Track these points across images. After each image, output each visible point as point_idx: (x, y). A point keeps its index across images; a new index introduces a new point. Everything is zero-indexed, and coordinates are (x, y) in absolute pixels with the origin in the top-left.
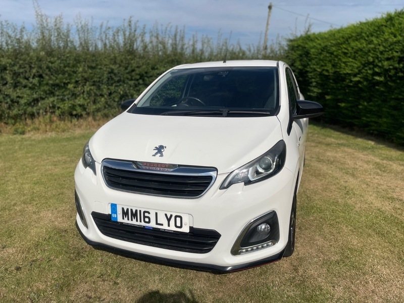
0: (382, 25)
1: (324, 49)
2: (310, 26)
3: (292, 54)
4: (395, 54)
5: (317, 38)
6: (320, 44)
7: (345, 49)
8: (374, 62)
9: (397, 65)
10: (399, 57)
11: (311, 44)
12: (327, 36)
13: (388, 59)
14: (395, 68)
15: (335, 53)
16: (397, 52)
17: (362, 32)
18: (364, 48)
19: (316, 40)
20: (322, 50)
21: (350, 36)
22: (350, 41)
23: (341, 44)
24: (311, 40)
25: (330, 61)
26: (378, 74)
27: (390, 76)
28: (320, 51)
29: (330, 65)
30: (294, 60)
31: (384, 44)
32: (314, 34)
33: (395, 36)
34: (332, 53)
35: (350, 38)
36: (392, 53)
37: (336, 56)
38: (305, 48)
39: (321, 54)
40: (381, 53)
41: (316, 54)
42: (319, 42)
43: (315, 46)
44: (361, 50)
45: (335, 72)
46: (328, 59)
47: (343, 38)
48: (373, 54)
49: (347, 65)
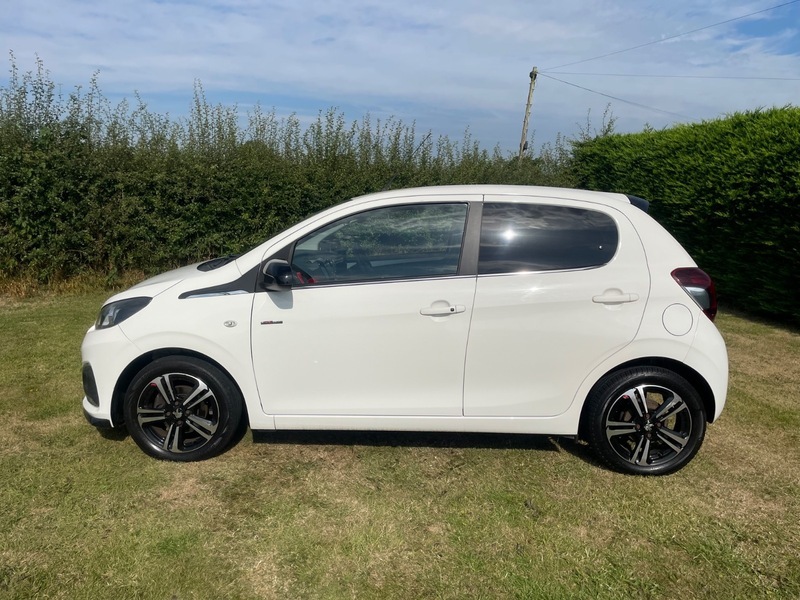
0: (727, 134)
1: (637, 163)
2: (611, 122)
3: (582, 167)
4: (746, 179)
5: (624, 144)
6: (630, 155)
7: (671, 166)
8: (714, 188)
9: (748, 196)
10: (751, 183)
11: (613, 153)
12: (641, 142)
13: (735, 186)
14: (745, 200)
15: (655, 171)
16: (748, 176)
17: (696, 142)
18: (699, 166)
19: (623, 148)
20: (633, 165)
21: (678, 145)
22: (678, 153)
23: (664, 157)
24: (615, 146)
25: (647, 183)
26: (721, 208)
27: (738, 211)
28: (630, 165)
29: (647, 190)
30: (586, 177)
31: (730, 163)
32: (619, 136)
33: (746, 153)
34: (650, 171)
35: (678, 149)
36: (741, 178)
37: (657, 176)
38: (605, 158)
39: (631, 170)
40: (726, 175)
41: (622, 170)
42: (627, 150)
43: (621, 157)
44: (695, 169)
45: (655, 201)
46: (643, 180)
47: (667, 147)
48: (714, 176)
49: (673, 192)
